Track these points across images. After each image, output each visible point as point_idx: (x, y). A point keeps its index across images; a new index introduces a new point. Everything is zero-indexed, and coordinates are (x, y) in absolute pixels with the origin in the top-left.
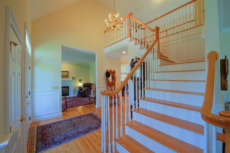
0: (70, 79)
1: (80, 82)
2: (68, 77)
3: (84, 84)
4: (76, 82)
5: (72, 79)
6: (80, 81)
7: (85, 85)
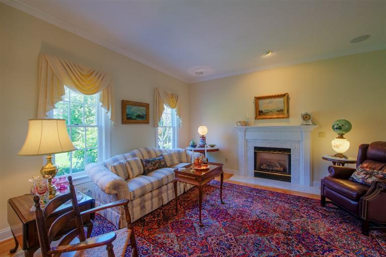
0: (295, 120)
1: (341, 136)
2: (288, 117)
3: (364, 148)
4: (321, 134)
5: (301, 120)
6: (342, 129)
7: (371, 151)
